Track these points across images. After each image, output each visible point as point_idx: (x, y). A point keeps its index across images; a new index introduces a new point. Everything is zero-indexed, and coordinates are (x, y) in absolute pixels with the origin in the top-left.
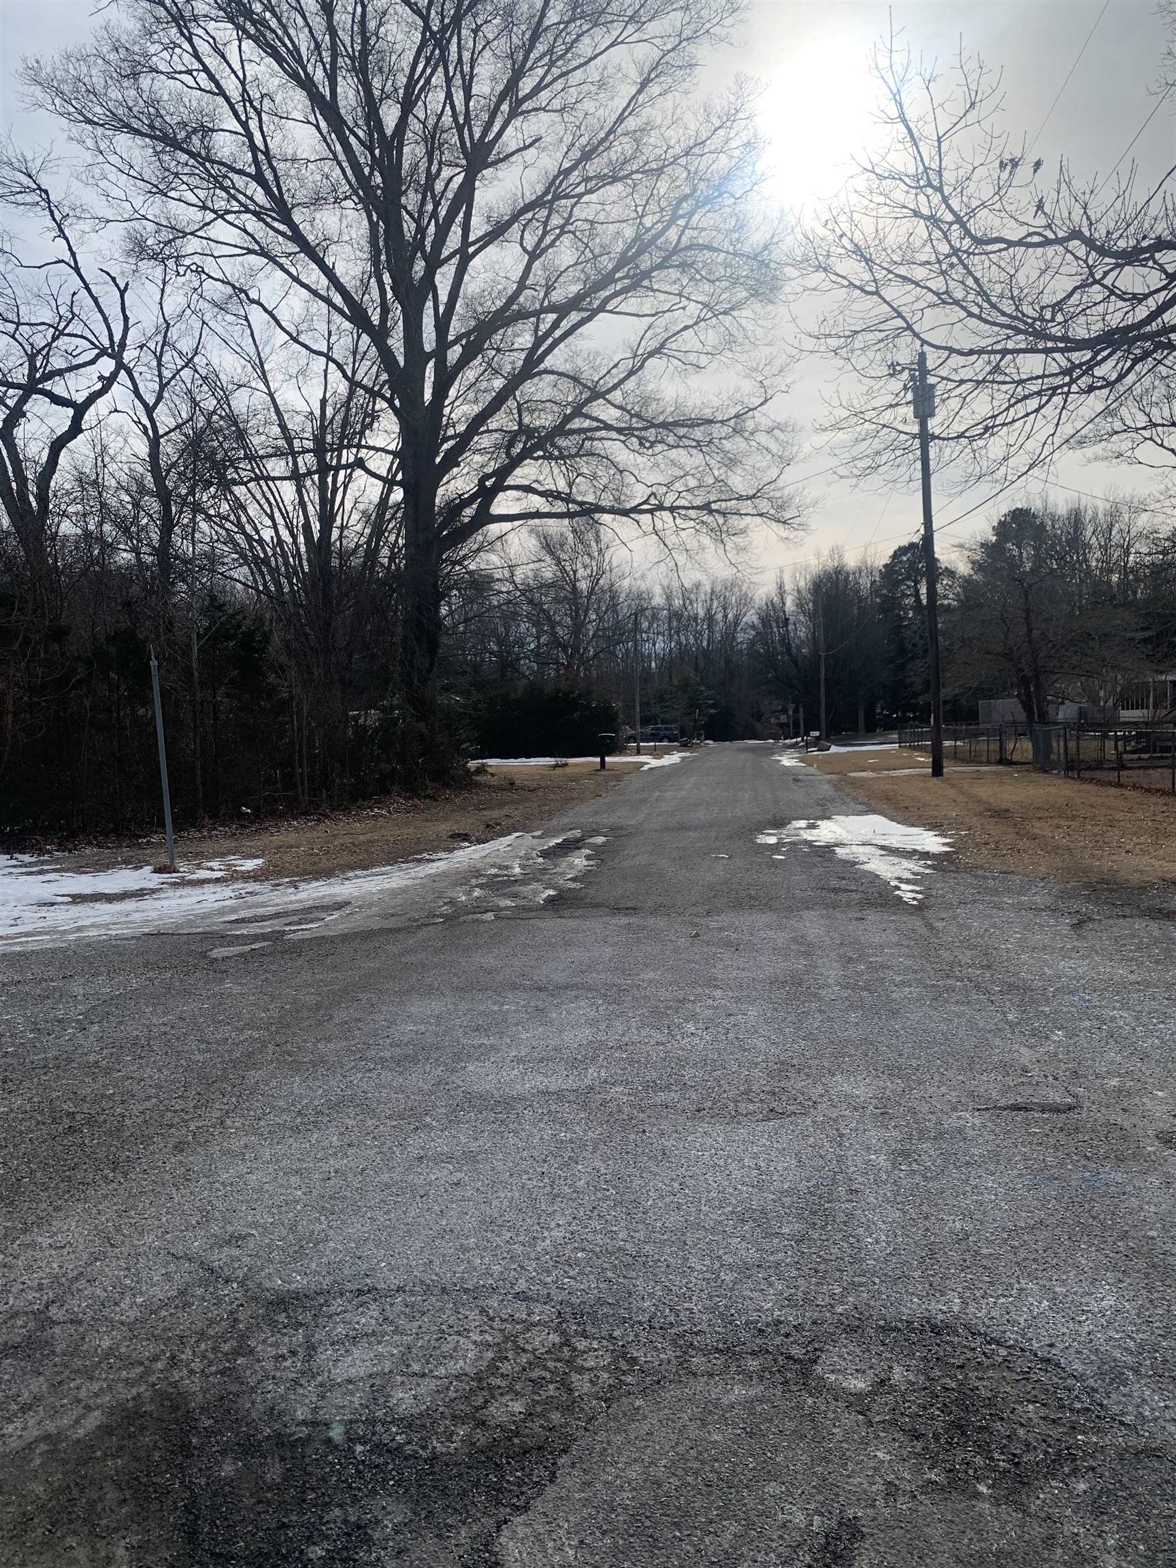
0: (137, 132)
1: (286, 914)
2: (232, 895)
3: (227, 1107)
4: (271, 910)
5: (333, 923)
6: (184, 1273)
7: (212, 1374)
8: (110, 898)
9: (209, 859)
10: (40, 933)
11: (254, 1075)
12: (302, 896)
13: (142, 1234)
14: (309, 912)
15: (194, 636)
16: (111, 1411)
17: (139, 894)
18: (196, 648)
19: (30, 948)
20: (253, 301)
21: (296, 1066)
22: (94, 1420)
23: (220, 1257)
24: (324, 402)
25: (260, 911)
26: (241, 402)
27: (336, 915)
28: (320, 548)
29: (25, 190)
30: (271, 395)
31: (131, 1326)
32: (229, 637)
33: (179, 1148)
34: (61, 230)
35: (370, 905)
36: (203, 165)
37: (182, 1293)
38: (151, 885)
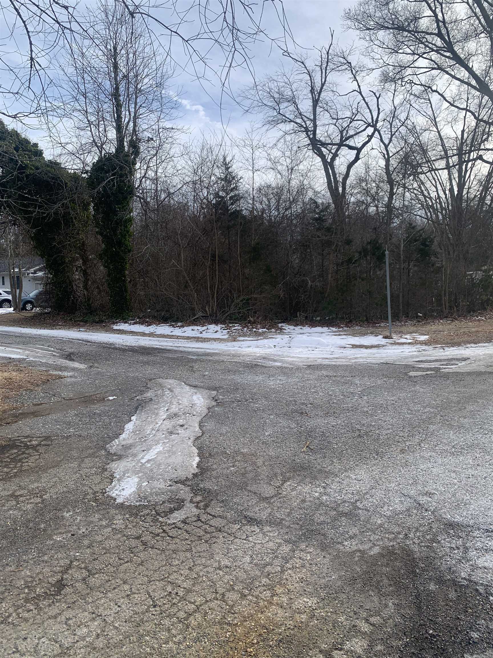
0: (388, 28)
1: (440, 360)
2: (416, 350)
3: (421, 438)
4: (434, 358)
5: (462, 367)
6: (408, 503)
7: (423, 546)
8: (366, 347)
9: (405, 334)
10: (341, 358)
11: (432, 427)
12: (447, 353)
13: (390, 482)
14: (450, 361)
15: (402, 241)
16: (383, 548)
17: (378, 346)
18: (402, 245)
19: (338, 363)
20: (434, 91)
21: (451, 427)
22: (376, 550)
23: (423, 500)
24: (463, 131)
25: (429, 358)
26: (425, 137)
27: (464, 363)
28: (457, 199)
29: (342, 64)
30: (439, 132)
31: (389, 518)
32: (416, 241)
33: (402, 451)
34: (355, 78)
35: (480, 360)
36: (413, 35)
37: (408, 510)
38: (382, 343)
